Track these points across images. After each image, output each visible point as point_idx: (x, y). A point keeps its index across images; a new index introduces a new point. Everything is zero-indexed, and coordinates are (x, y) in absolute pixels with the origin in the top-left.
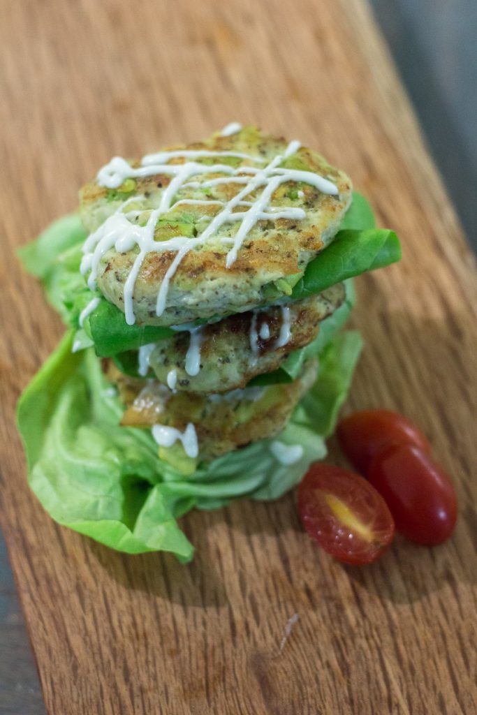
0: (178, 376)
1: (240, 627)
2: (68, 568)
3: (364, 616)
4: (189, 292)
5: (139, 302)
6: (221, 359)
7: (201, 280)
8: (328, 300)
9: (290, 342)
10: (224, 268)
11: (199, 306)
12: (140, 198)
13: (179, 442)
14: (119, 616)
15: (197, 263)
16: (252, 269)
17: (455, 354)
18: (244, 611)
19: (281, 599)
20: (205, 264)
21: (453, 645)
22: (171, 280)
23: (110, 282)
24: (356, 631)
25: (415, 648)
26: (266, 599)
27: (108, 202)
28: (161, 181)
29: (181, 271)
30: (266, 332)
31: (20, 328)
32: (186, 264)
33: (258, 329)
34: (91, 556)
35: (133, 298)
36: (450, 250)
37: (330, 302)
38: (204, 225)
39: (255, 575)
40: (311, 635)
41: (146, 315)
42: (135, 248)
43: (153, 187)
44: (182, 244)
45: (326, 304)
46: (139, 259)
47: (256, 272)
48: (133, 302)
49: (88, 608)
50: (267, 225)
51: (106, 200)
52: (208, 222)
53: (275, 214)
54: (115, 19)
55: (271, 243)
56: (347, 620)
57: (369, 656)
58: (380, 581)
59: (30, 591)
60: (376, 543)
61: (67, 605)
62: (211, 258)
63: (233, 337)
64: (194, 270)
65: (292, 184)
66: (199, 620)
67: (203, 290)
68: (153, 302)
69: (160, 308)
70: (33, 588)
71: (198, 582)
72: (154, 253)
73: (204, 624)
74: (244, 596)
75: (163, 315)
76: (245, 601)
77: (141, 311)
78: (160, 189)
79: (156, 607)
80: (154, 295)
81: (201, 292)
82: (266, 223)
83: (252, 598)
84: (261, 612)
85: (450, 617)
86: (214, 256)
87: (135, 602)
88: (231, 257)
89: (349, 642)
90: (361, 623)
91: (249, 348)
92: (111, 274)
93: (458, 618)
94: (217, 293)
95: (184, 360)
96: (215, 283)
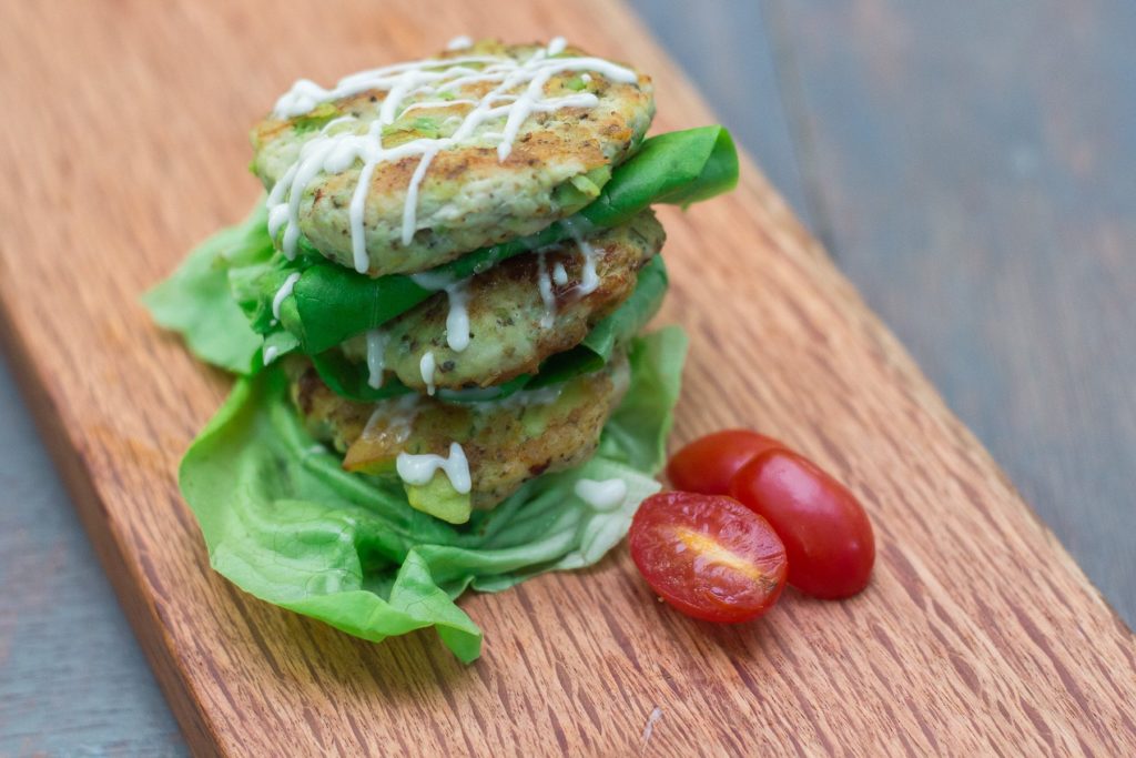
0: (435, 358)
1: (572, 737)
2: (286, 693)
3: (760, 699)
4: (448, 201)
5: (374, 228)
6: (500, 319)
7: (464, 181)
8: (642, 237)
9: (598, 288)
10: (497, 162)
11: (467, 220)
12: (347, 118)
13: (440, 472)
14: (379, 744)
15: (454, 161)
16: (538, 160)
17: (823, 362)
18: (574, 716)
19: (629, 693)
20: (467, 161)
21: (906, 718)
22: (421, 185)
23: (325, 214)
24: (754, 720)
25: (847, 730)
26: (604, 695)
27: (297, 135)
28: (375, 96)
29: (432, 174)
30: (561, 275)
31: (159, 399)
32: (438, 165)
33: (551, 271)
34: (319, 671)
35: (365, 224)
36: (788, 243)
37: (646, 240)
38: (453, 127)
39: (582, 667)
40: (684, 731)
41: (386, 247)
42: (358, 161)
43: (363, 104)
44: (425, 147)
45: (640, 242)
46: (365, 175)
47: (544, 164)
48: (365, 230)
49: (328, 740)
50: (544, 118)
51: (294, 133)
52: (457, 124)
53: (552, 104)
54: (238, 24)
55: (558, 134)
56: (736, 709)
57: (780, 748)
58: (774, 651)
59: (231, 729)
60: (764, 580)
61: (294, 740)
62: (474, 154)
63: (514, 287)
64: (454, 169)
65: (569, 74)
66: (506, 734)
67: (470, 194)
68: (396, 222)
69: (407, 232)
70: (236, 724)
71: (494, 686)
72: (385, 161)
73: (515, 738)
74: (570, 697)
75: (411, 245)
76: (573, 702)
77: (378, 242)
78: (375, 104)
79: (434, 725)
80: (397, 212)
81: (466, 198)
82: (543, 116)
83: (583, 697)
84: (602, 714)
85: (893, 684)
86: (477, 152)
87: (402, 723)
88: (504, 151)
89: (746, 736)
90: (758, 707)
91: (540, 302)
92: (325, 202)
93: (905, 684)
94: (492, 196)
95: (444, 333)
96: (487, 183)
